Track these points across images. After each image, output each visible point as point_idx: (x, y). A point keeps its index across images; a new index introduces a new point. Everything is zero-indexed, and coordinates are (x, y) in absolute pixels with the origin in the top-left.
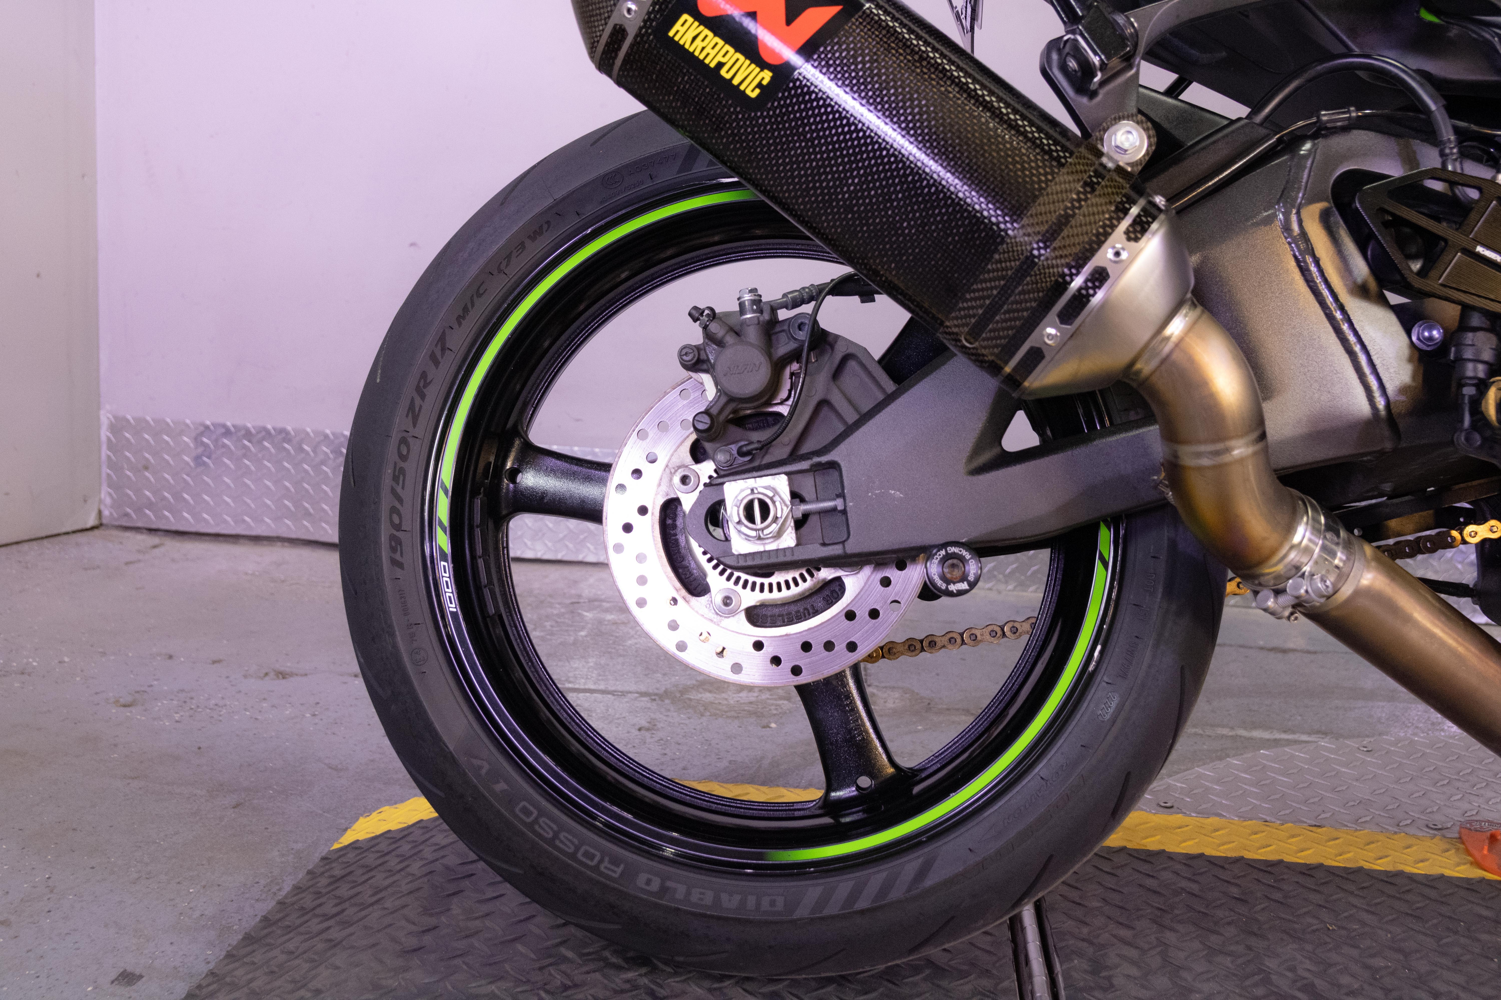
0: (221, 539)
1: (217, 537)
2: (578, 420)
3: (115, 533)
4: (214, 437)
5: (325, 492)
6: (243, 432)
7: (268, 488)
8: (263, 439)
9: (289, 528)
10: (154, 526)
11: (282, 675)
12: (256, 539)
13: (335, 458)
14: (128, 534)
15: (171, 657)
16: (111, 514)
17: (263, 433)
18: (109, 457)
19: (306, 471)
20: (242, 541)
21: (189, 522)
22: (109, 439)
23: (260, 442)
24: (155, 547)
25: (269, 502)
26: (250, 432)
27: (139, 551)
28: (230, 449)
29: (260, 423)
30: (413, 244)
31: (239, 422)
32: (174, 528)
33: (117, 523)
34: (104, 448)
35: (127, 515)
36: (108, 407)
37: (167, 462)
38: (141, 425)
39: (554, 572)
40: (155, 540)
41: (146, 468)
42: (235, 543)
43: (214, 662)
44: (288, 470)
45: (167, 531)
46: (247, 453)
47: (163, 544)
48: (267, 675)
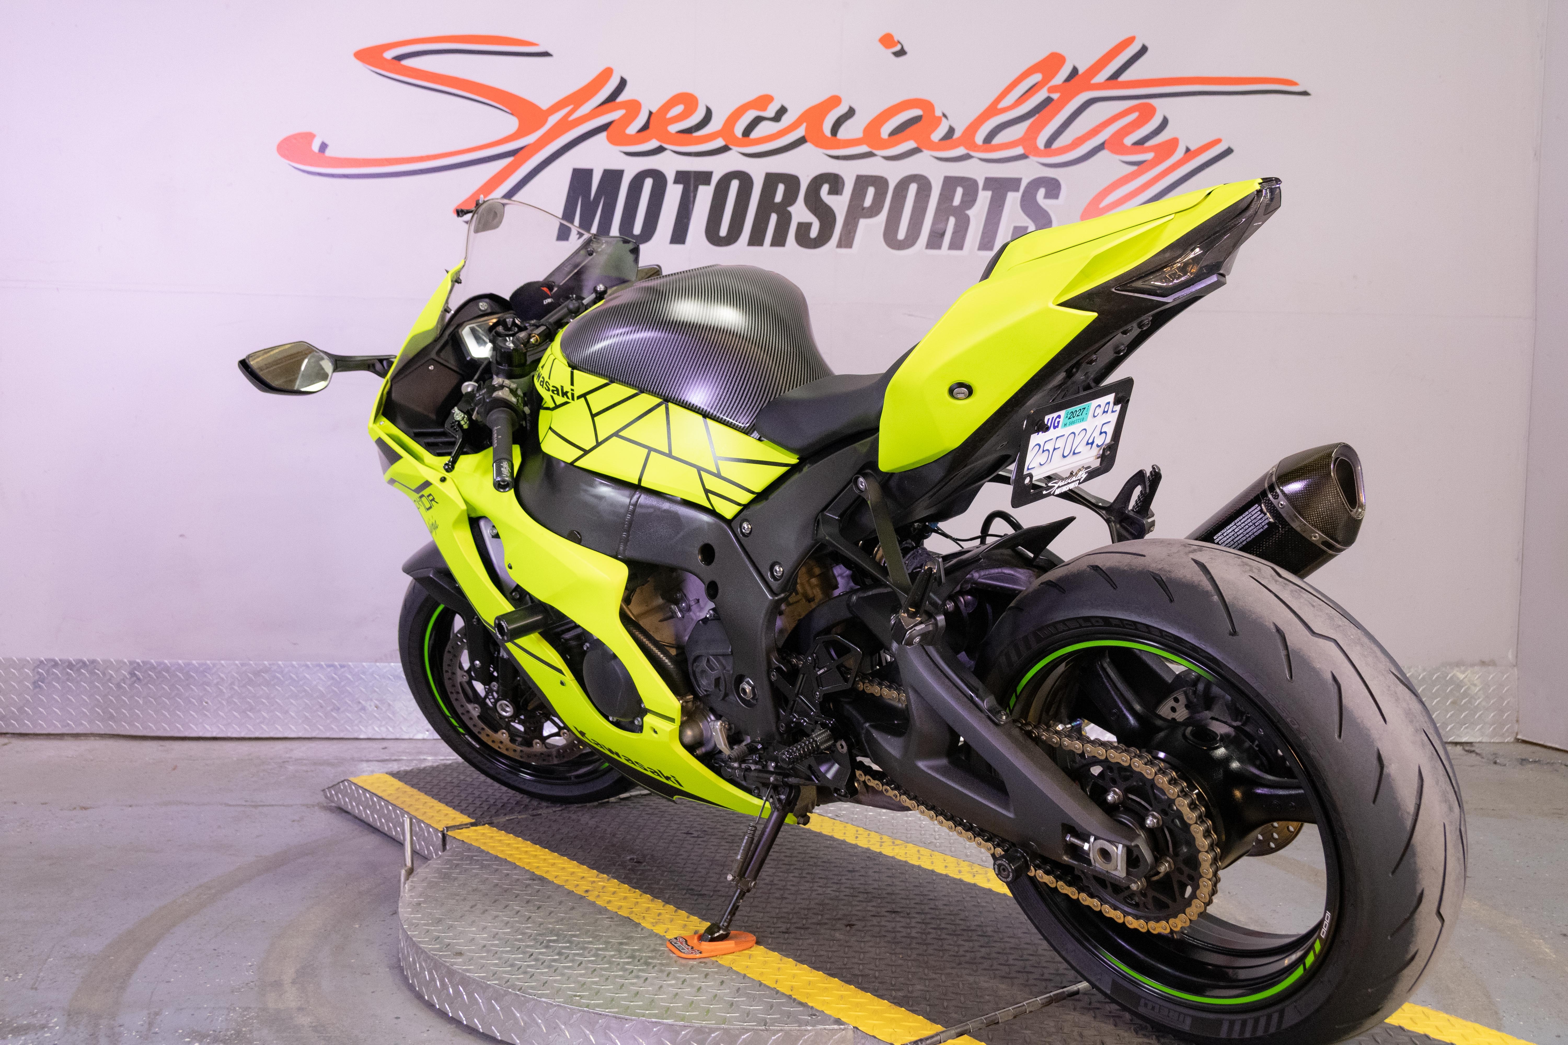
0: (52, 737)
1: (49, 736)
2: (295, 644)
4: (46, 668)
5: (124, 701)
6: (67, 664)
7: (84, 700)
8: (81, 668)
9: (100, 727)
11: (85, 808)
12: (76, 736)
13: (131, 678)
15: (15, 803)
17: (81, 664)
19: (111, 688)
20: (66, 738)
21: (29, 727)
23: (78, 670)
25: (84, 710)
26: (72, 663)
28: (57, 675)
29: (79, 657)
30: (182, 536)
31: (64, 657)
32: (18, 732)
37: (13, 687)
39: (279, 745)
42: (61, 739)
43: (43, 804)
44: (98, 687)
45: (14, 734)
46: (69, 678)
47: (10, 743)
48: (75, 808)
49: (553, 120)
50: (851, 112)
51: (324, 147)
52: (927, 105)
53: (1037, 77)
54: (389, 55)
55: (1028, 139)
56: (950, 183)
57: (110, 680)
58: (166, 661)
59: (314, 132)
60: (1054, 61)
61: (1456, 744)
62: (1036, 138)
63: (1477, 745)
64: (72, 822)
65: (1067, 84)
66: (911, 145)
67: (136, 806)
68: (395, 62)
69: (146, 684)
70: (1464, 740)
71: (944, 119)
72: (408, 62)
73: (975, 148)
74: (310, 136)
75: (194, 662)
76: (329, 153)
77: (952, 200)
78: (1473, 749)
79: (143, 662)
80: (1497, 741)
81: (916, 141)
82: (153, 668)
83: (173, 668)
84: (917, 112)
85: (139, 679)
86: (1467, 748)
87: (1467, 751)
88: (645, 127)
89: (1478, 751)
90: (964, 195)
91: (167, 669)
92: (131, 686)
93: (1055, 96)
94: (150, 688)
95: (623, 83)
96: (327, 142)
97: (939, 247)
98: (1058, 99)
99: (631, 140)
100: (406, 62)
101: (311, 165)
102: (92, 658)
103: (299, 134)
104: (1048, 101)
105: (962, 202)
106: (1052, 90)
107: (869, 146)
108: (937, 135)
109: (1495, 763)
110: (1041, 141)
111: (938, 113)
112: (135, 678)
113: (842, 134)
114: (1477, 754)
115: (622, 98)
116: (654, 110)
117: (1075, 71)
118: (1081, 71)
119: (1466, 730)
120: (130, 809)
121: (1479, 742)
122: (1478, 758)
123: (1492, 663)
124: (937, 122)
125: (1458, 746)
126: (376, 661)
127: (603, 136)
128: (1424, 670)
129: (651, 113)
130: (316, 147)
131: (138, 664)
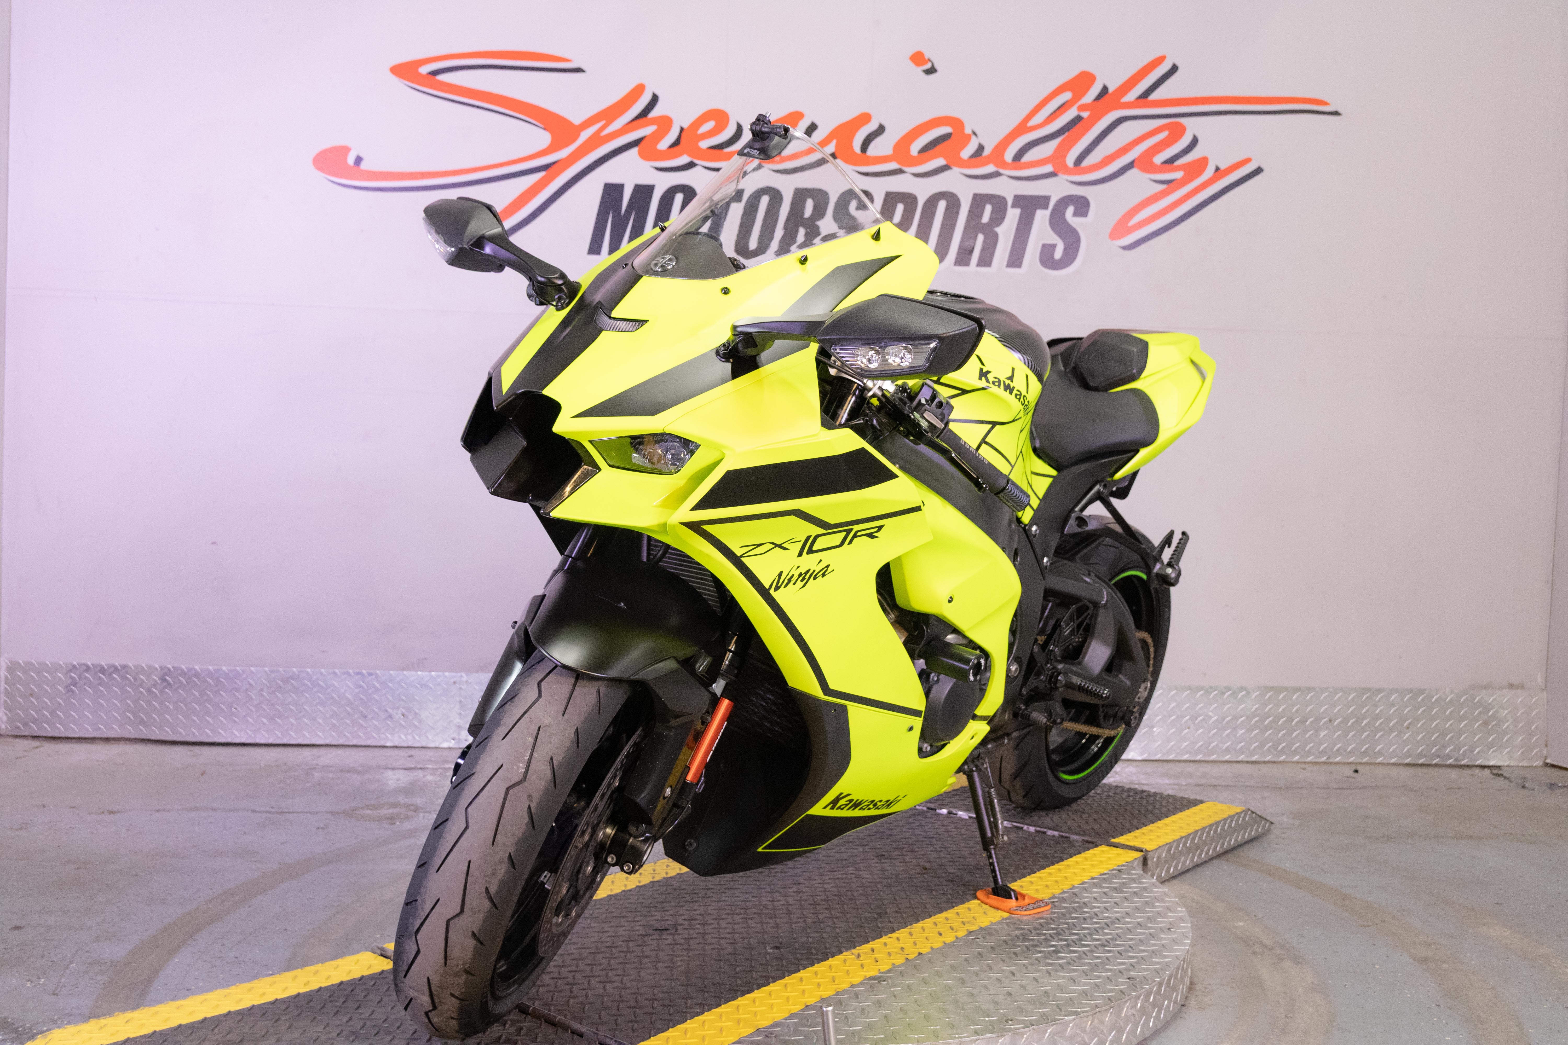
0: (83, 741)
1: (80, 739)
2: (323, 652)
3: (9, 740)
4: (79, 672)
5: (154, 706)
6: (99, 668)
7: (115, 705)
8: (113, 672)
9: (130, 731)
10: (36, 734)
12: (107, 740)
13: (161, 683)
14: (18, 740)
16: (6, 727)
17: (113, 669)
18: (6, 689)
19: (142, 693)
20: (97, 742)
21: (61, 731)
22: (6, 676)
23: (110, 675)
24: (37, 747)
25: (116, 714)
26: (104, 668)
27: (26, 751)
28: (90, 680)
29: (111, 662)
30: (214, 543)
31: (96, 662)
32: (50, 735)
33: (11, 733)
34: (3, 682)
35: (18, 728)
36: (6, 655)
37: (46, 690)
38: (28, 667)
39: (307, 752)
40: (36, 743)
41: (31, 695)
42: (92, 743)
43: (71, 807)
44: (129, 692)
45: (45, 737)
46: (101, 683)
47: (42, 746)
48: (103, 813)
49: (585, 135)
50: (881, 130)
51: (359, 160)
52: (957, 123)
53: (1067, 96)
54: (424, 70)
55: (1057, 158)
56: (979, 201)
57: (141, 686)
58: (197, 667)
59: (350, 145)
60: (1084, 80)
61: (1484, 767)
62: (1065, 156)
63: (1505, 769)
64: (99, 826)
65: (1098, 103)
66: (940, 162)
67: (164, 811)
68: (431, 77)
69: (177, 689)
70: (1491, 763)
71: (973, 137)
72: (443, 78)
73: (1005, 165)
74: (346, 150)
75: (224, 668)
76: (364, 166)
77: (981, 217)
78: (1500, 772)
79: (173, 667)
80: (1526, 765)
81: (945, 158)
82: (183, 674)
83: (203, 674)
84: (946, 130)
85: (169, 684)
86: (1495, 772)
87: (1495, 774)
88: (677, 143)
89: (1506, 774)
90: (992, 212)
91: (197, 675)
92: (162, 691)
93: (1085, 114)
94: (180, 693)
95: (655, 99)
96: (362, 155)
97: (967, 264)
98: (1089, 116)
99: (662, 156)
100: (442, 77)
101: (346, 178)
102: (124, 663)
103: (335, 148)
104: (1078, 119)
105: (991, 219)
106: (1082, 108)
107: (899, 163)
108: (966, 153)
109: (1524, 787)
110: (1070, 159)
111: (968, 131)
112: (165, 684)
113: (872, 151)
114: (1505, 777)
115: (654, 114)
116: (685, 126)
117: (1105, 90)
118: (1111, 90)
119: (1494, 754)
120: (157, 814)
121: (1508, 766)
122: (1507, 782)
123: (1521, 686)
124: (966, 139)
125: (1486, 770)
126: (403, 669)
127: (634, 151)
128: (1452, 692)
129: (682, 129)
130: (351, 160)
131: (169, 669)
